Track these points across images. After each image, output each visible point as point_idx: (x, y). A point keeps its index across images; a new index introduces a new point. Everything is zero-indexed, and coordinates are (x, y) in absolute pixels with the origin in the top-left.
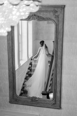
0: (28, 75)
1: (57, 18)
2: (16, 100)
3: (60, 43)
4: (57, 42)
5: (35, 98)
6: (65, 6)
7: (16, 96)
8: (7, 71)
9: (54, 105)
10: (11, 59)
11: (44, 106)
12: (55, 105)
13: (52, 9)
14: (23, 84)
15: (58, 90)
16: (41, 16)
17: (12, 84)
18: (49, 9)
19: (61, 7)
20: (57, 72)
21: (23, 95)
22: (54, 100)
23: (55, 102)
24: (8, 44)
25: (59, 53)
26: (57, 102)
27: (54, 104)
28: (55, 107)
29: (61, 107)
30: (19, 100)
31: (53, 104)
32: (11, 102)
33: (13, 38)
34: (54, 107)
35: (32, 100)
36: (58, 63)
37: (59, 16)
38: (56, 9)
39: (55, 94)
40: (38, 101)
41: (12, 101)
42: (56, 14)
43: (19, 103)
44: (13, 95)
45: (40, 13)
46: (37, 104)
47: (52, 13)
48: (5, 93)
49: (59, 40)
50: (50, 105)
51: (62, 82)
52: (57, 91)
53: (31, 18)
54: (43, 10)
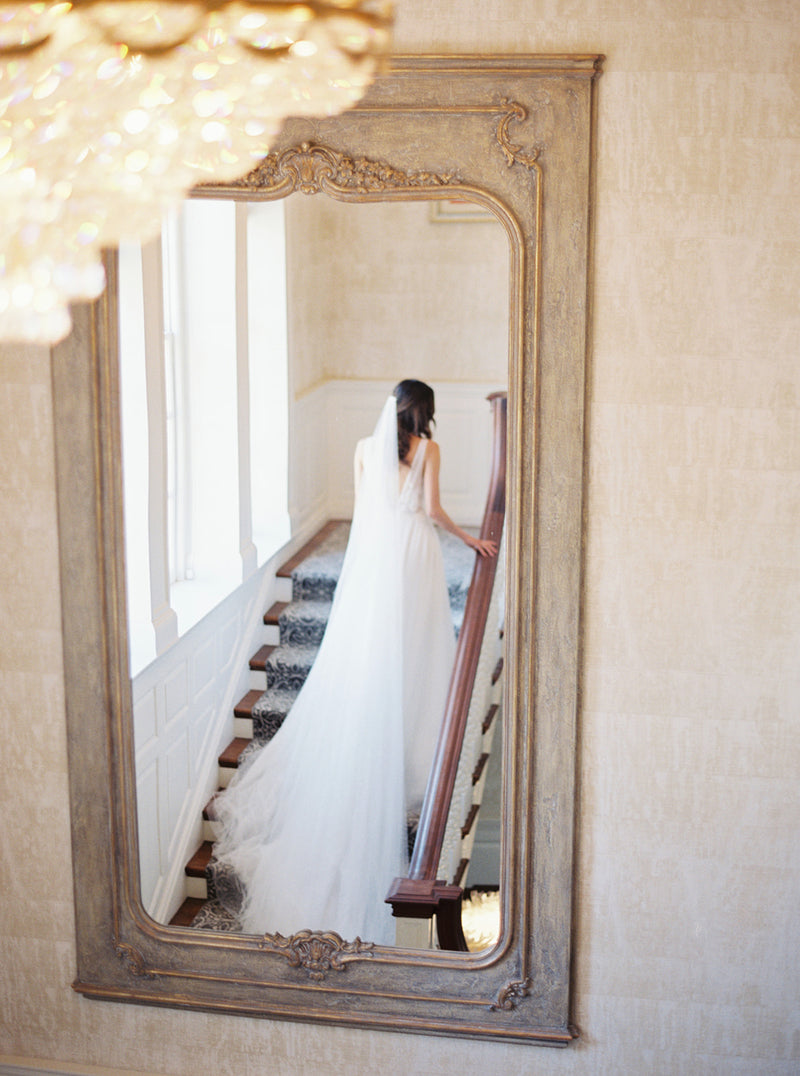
0: (246, 727)
1: (525, 174)
2: (142, 968)
3: (560, 406)
4: (532, 403)
5: (324, 942)
6: (599, 61)
7: (141, 931)
8: (52, 683)
9: (513, 1007)
10: (88, 573)
11: (419, 1022)
12: (524, 1009)
13: (485, 89)
14: (207, 816)
15: (551, 861)
16: (373, 154)
17: (97, 810)
18: (457, 91)
19: (569, 73)
20: (542, 690)
21: (207, 915)
22: (512, 959)
23: (521, 982)
24: (61, 420)
25: (556, 509)
26: (540, 977)
27: (511, 1000)
28: (525, 1023)
29: (582, 1024)
30: (173, 965)
31: (505, 998)
32: (88, 986)
33: (105, 369)
34: (510, 1025)
35: (300, 965)
36: (544, 604)
37: (548, 158)
38: (517, 90)
39: (523, 905)
40: (355, 975)
41: (106, 980)
42: (523, 137)
43: (172, 993)
44: (115, 914)
45: (366, 131)
46: (344, 1007)
47: (478, 130)
48: (33, 904)
49: (550, 382)
50: (477, 1013)
51: (585, 781)
52: (538, 870)
53: (283, 170)
54: (392, 94)
